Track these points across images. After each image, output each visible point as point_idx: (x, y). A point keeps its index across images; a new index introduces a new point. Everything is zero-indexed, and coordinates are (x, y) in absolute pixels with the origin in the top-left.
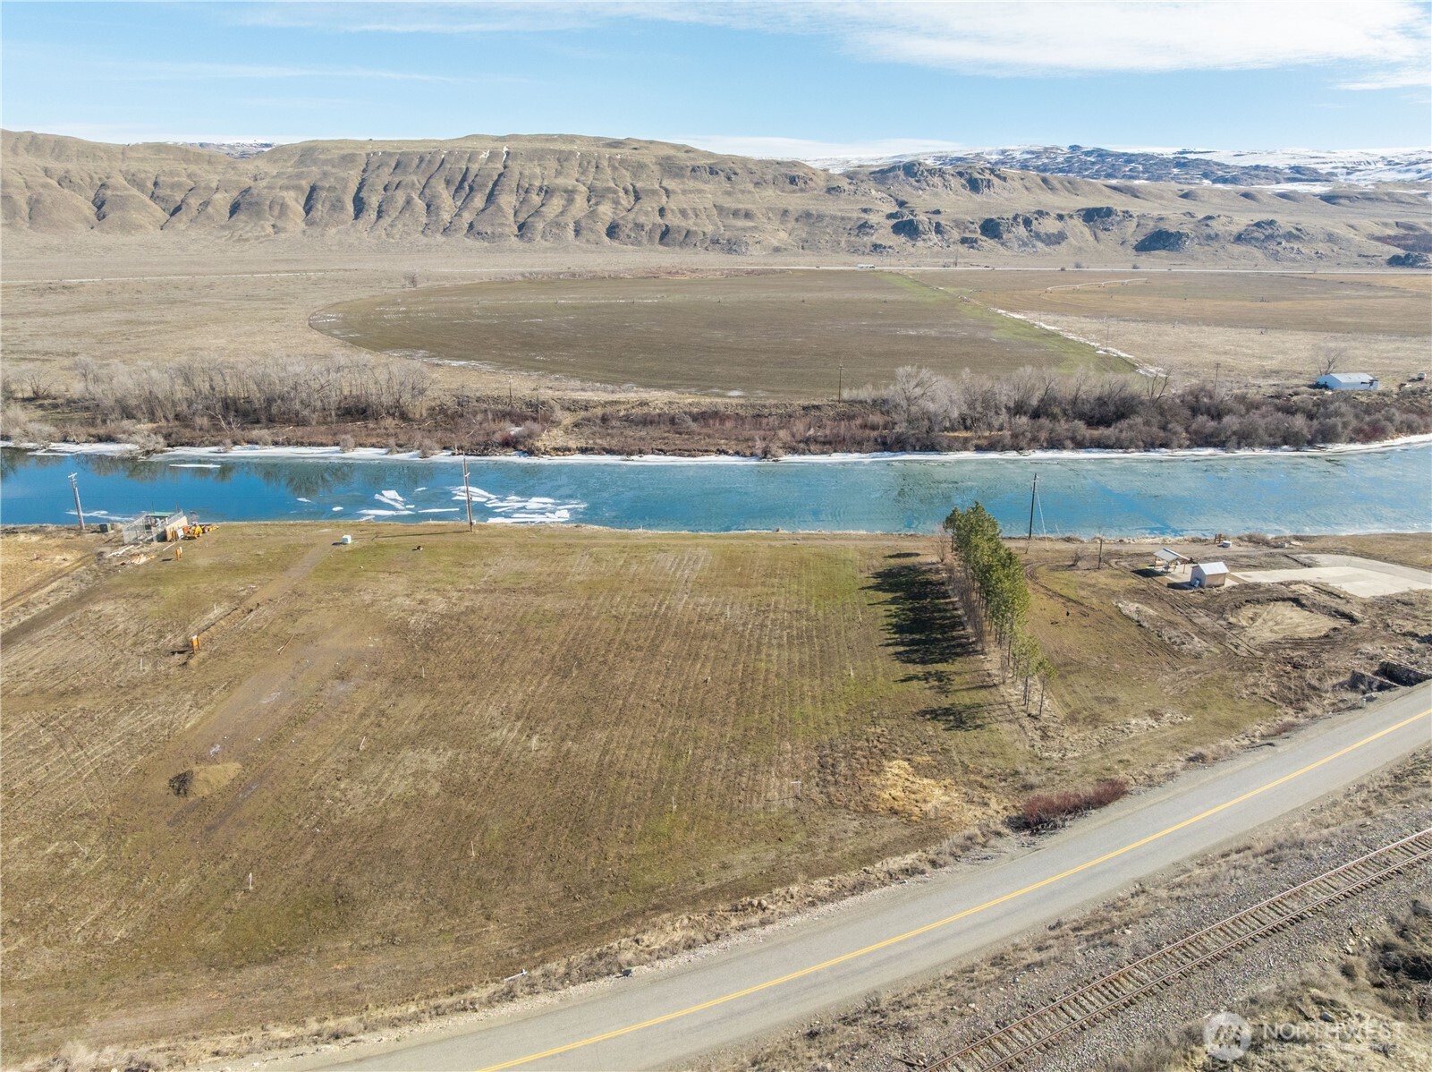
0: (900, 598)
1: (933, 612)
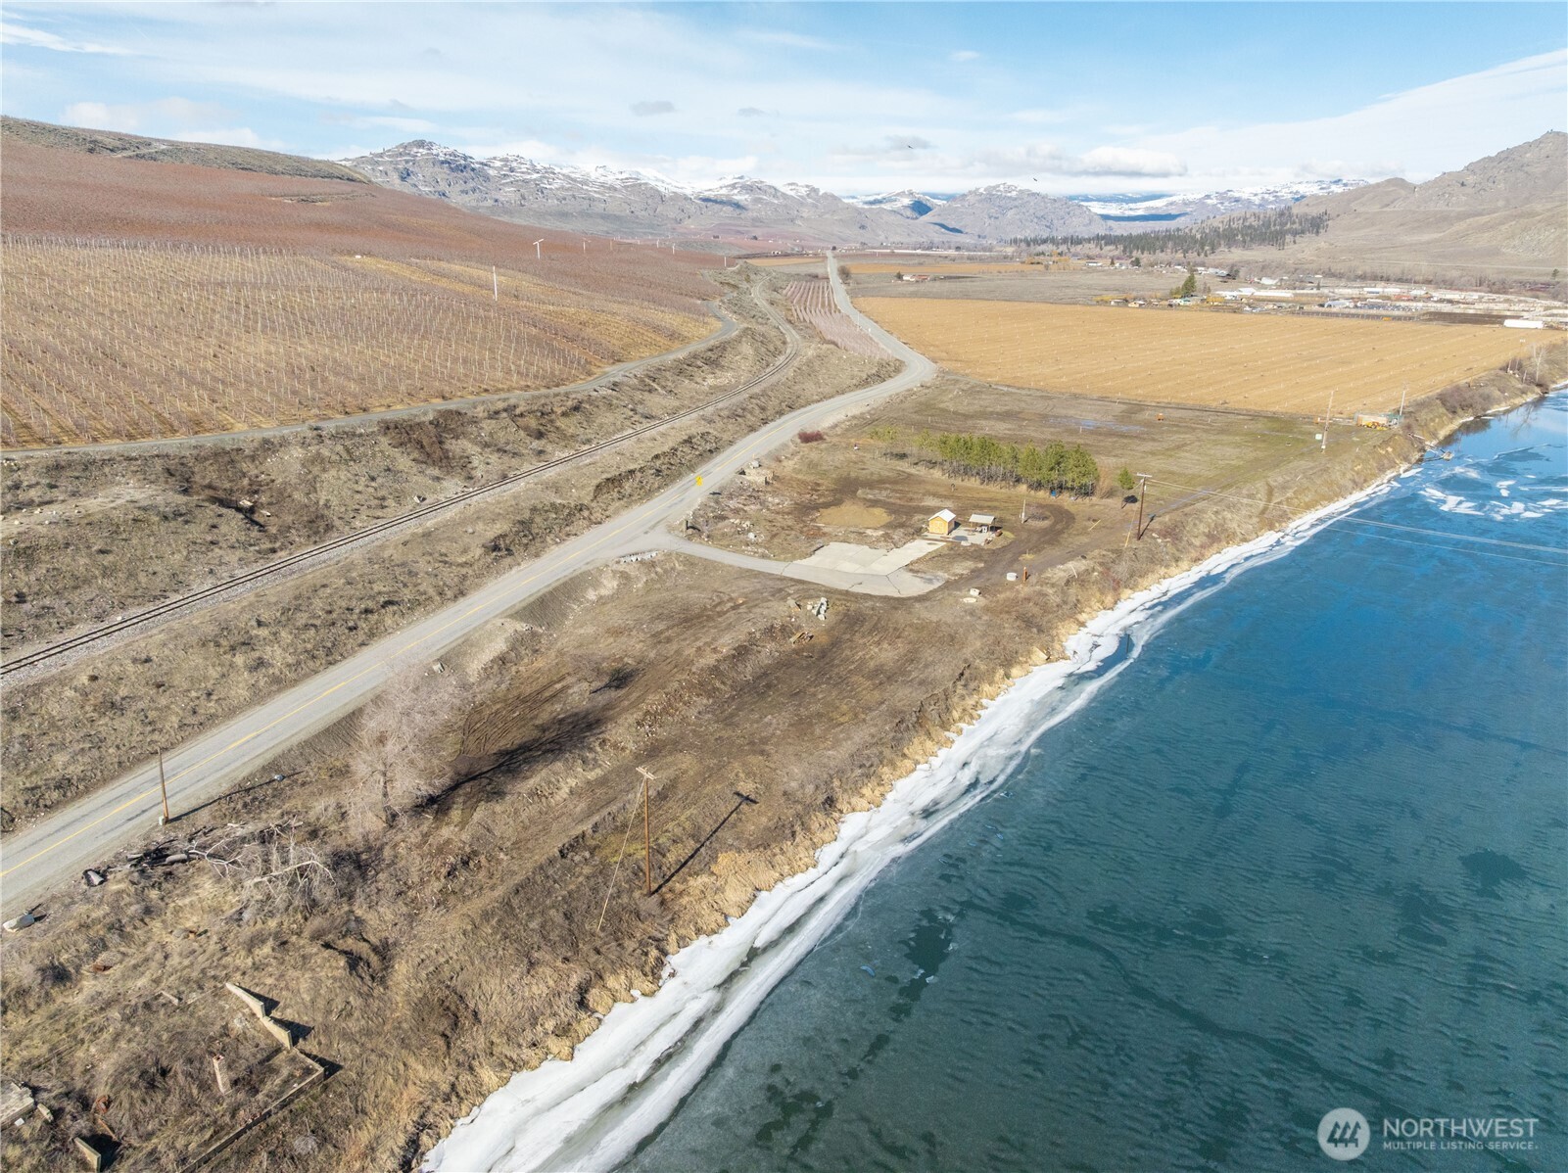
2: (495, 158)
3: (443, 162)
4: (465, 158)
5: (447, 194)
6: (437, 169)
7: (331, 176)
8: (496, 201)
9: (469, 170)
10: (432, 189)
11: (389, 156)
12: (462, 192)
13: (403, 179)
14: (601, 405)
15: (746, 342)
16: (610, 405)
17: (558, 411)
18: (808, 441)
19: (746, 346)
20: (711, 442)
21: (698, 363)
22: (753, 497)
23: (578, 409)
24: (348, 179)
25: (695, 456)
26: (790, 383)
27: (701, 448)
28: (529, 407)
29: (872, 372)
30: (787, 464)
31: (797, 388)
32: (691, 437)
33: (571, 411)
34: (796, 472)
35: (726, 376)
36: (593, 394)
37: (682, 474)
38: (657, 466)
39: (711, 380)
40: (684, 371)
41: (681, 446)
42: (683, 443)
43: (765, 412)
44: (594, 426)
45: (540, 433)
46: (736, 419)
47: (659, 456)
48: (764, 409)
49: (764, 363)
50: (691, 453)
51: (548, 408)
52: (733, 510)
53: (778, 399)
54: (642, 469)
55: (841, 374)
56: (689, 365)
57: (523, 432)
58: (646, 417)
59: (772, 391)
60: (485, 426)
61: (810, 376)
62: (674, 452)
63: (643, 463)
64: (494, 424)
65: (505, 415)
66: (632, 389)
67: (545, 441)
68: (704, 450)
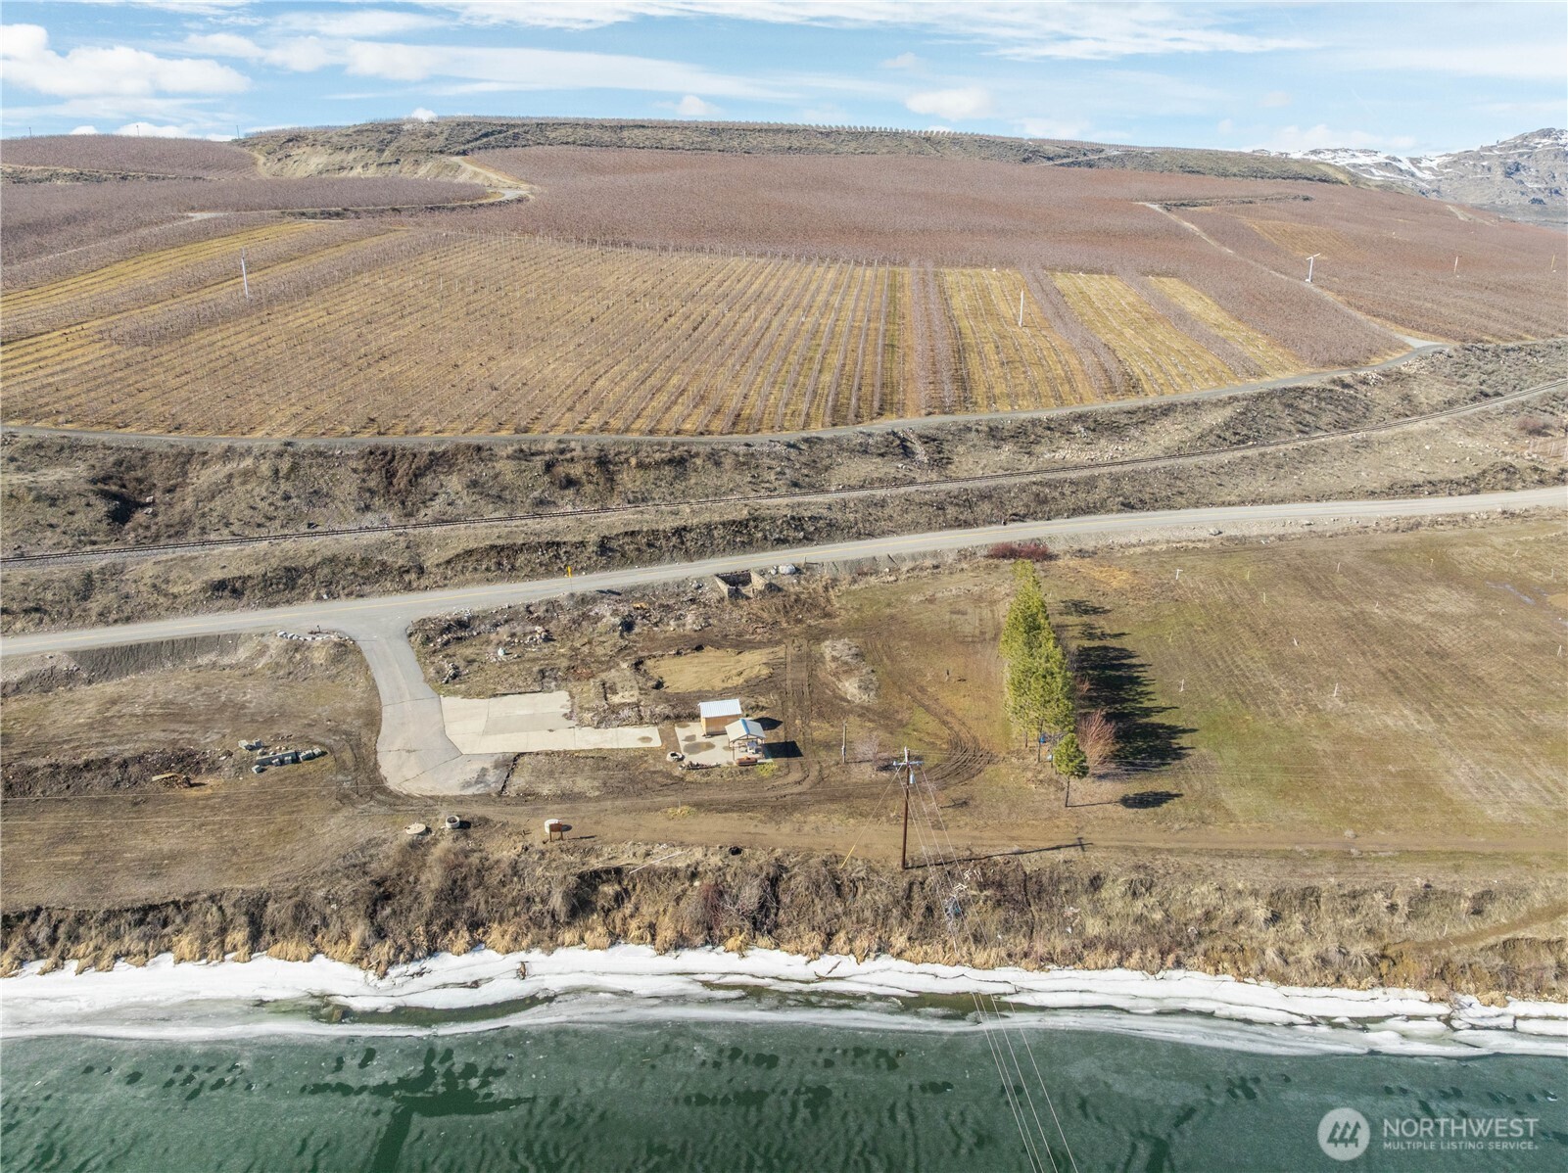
0: (1139, 716)
1: (1097, 697)
5: (1563, 191)
6: (1559, 162)
10: (1542, 186)
11: (1501, 150)
13: (1509, 175)
14: (728, 462)
15: (1239, 407)
16: (744, 464)
17: (633, 461)
18: (1004, 557)
19: (1228, 412)
20: (803, 530)
21: (1075, 428)
22: (667, 608)
23: (680, 463)
24: (1320, 180)
25: (728, 543)
26: (1195, 472)
27: (760, 535)
28: (594, 453)
29: (1453, 477)
30: (873, 580)
31: (1202, 480)
32: (755, 519)
33: (658, 465)
34: (854, 593)
35: (1107, 449)
36: (735, 448)
37: (659, 560)
38: (614, 544)
39: (1068, 452)
40: (1025, 436)
41: (709, 527)
42: (724, 524)
43: (1041, 505)
44: (679, 486)
45: (570, 482)
46: (941, 508)
47: (639, 532)
48: (1045, 501)
49: (1234, 439)
50: (723, 538)
51: (622, 458)
52: (585, 616)
53: (1114, 492)
54: (583, 544)
55: (1368, 472)
56: (1049, 429)
57: (546, 478)
58: (795, 485)
59: (1116, 479)
60: (499, 466)
61: (1279, 467)
62: (680, 532)
63: (593, 537)
64: (511, 465)
65: (547, 458)
66: (841, 449)
67: (571, 492)
68: (765, 538)
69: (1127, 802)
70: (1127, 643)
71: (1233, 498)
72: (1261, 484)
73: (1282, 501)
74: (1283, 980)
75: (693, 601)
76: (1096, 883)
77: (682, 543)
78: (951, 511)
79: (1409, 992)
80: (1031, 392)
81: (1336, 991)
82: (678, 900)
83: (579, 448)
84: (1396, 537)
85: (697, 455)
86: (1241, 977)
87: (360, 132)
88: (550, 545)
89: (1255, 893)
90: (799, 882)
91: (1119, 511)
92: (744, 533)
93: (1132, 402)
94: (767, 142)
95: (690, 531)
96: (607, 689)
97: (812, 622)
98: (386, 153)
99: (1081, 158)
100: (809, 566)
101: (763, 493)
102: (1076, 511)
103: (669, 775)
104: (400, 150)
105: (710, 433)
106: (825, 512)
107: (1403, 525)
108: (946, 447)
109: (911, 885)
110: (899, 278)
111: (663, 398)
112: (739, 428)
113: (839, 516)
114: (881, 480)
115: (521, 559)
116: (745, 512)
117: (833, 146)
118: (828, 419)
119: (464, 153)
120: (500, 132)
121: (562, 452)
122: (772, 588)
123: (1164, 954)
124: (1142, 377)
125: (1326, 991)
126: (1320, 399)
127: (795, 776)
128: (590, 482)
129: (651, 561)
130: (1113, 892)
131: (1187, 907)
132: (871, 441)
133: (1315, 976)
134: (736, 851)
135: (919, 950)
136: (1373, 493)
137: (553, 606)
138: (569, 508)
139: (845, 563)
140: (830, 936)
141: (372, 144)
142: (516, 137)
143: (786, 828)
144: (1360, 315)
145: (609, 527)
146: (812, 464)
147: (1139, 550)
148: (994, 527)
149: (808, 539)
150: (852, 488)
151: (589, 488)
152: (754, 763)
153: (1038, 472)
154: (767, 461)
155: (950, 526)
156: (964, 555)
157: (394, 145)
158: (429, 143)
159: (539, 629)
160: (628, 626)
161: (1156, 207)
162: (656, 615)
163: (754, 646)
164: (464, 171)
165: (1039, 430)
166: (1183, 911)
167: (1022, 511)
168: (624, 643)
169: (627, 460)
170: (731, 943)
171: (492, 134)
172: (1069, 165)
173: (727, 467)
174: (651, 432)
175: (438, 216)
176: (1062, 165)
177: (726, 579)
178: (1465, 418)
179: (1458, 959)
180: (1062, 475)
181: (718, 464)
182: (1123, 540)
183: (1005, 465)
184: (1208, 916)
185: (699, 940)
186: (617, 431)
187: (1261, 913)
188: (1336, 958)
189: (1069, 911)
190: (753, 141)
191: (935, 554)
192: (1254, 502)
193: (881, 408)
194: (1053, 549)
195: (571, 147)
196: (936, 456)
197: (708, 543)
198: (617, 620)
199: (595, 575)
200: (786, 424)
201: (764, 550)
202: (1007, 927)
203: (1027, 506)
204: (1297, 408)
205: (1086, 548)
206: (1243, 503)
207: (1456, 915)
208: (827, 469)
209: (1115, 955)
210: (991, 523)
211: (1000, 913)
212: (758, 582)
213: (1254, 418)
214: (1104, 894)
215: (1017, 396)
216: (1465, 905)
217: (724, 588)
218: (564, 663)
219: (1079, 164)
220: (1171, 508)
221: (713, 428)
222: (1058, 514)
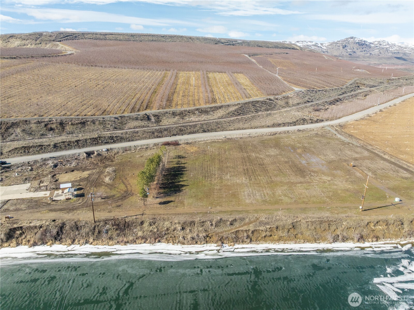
0: (177, 183)
2: (376, 41)
3: (357, 43)
4: (365, 41)
5: (356, 52)
6: (355, 45)
7: (286, 48)
8: (371, 54)
9: (365, 45)
10: (351, 51)
11: (342, 42)
12: (361, 51)
13: (343, 48)
14: (97, 123)
15: (239, 106)
16: (101, 123)
17: (70, 123)
18: (166, 145)
19: (237, 107)
20: (113, 140)
21: (196, 112)
22: (68, 161)
23: (83, 123)
24: (292, 49)
25: (91, 144)
26: (224, 122)
27: (100, 141)
28: (59, 121)
29: (289, 122)
30: (129, 152)
31: (225, 124)
32: (100, 137)
33: (77, 124)
34: (122, 155)
35: (204, 117)
36: (99, 119)
37: (71, 149)
38: (58, 145)
39: (193, 118)
40: (182, 114)
41: (86, 140)
42: (90, 139)
43: (181, 132)
44: (83, 129)
45: (51, 129)
46: (153, 133)
47: (66, 142)
48: (182, 131)
49: (237, 114)
50: (90, 142)
51: (67, 122)
52: (44, 164)
53: (201, 128)
54: (49, 145)
55: (269, 121)
56: (189, 112)
57: (45, 128)
58: (115, 128)
59: (202, 125)
60: (31, 125)
61: (246, 121)
62: (77, 141)
63: (52, 143)
64: (35, 125)
65: (46, 123)
66: (130, 118)
67: (51, 132)
68: (102, 142)
69: (160, 203)
70: (186, 165)
71: (233, 129)
72: (241, 125)
73: (245, 129)
74: (183, 244)
75: (76, 159)
76: (142, 223)
77: (78, 144)
78: (156, 134)
79: (213, 244)
80: (187, 103)
81: (195, 245)
82: (36, 233)
83: (55, 120)
84: (269, 137)
85: (88, 121)
86: (174, 243)
87: (30, 35)
88: (40, 146)
89: (179, 223)
90: (67, 228)
91: (202, 133)
92: (96, 141)
93: (213, 105)
94: (146, 38)
95: (81, 141)
96: (41, 182)
97: (107, 163)
98: (38, 41)
99: (231, 43)
100: (111, 149)
101: (106, 130)
102: (190, 133)
103: (47, 203)
104: (42, 40)
105: (94, 115)
106: (120, 135)
107: (272, 134)
108: (160, 117)
109: (95, 226)
110: (167, 74)
111: (85, 106)
112: (104, 114)
113: (124, 136)
114: (139, 126)
115: (31, 150)
116: (97, 135)
117: (164, 40)
118: (130, 111)
119: (60, 41)
120: (71, 35)
121: (50, 121)
122: (99, 155)
123: (155, 239)
124: (218, 99)
125: (193, 245)
126: (262, 103)
127: (80, 202)
128: (57, 129)
129: (68, 149)
130: (146, 225)
131: (163, 227)
132: (139, 116)
133: (190, 242)
134: (54, 221)
135: (96, 242)
136: (268, 126)
137: (36, 162)
138: (50, 136)
139: (122, 148)
140: (74, 240)
141: (34, 38)
142: (76, 37)
143: (70, 214)
144: (286, 83)
145: (57, 141)
146: (121, 123)
147: (203, 142)
148: (167, 137)
149: (114, 142)
150: (131, 129)
151: (57, 131)
152: (70, 199)
153: (183, 123)
154: (108, 122)
155: (155, 138)
156: (155, 145)
157: (40, 38)
158: (50, 38)
159: (30, 168)
160: (56, 166)
161: (247, 56)
162: (64, 163)
163: (88, 170)
164: (59, 46)
165: (186, 113)
166: (162, 229)
167: (175, 133)
168: (52, 170)
169: (68, 123)
170: (49, 243)
171: (69, 36)
172: (227, 45)
173: (97, 124)
174: (77, 115)
175: (45, 59)
176: (226, 45)
177: (87, 153)
178: (300, 107)
179: (225, 236)
180: (188, 124)
181: (94, 123)
182: (200, 140)
183: (175, 122)
184: (168, 229)
185: (40, 243)
186: (68, 116)
187: (179, 228)
188: (196, 237)
189: (135, 230)
190: (142, 38)
191: (147, 145)
192: (238, 129)
193: (146, 108)
194: (180, 142)
195: (91, 40)
196: (157, 120)
197: (85, 144)
198: (53, 165)
199: (52, 153)
200: (118, 113)
201: (102, 145)
202: (118, 235)
203: (177, 132)
204: (256, 106)
205: (189, 142)
206: (235, 130)
207: (226, 225)
208: (125, 124)
209: (144, 240)
210: (166, 137)
211: (118, 232)
212: (96, 153)
213: (243, 109)
214: (144, 225)
215: (183, 104)
216: (229, 223)
217: (85, 155)
218: (34, 176)
219: (230, 45)
220: (216, 131)
221: (96, 114)
222: (185, 134)
